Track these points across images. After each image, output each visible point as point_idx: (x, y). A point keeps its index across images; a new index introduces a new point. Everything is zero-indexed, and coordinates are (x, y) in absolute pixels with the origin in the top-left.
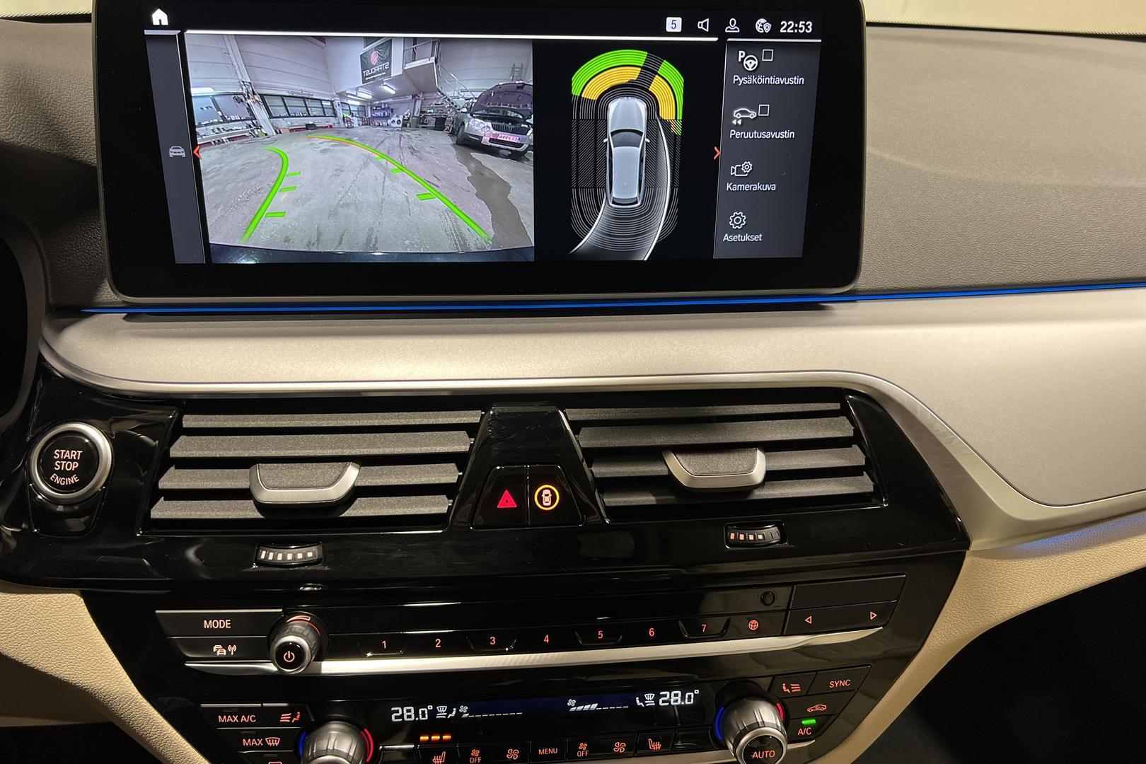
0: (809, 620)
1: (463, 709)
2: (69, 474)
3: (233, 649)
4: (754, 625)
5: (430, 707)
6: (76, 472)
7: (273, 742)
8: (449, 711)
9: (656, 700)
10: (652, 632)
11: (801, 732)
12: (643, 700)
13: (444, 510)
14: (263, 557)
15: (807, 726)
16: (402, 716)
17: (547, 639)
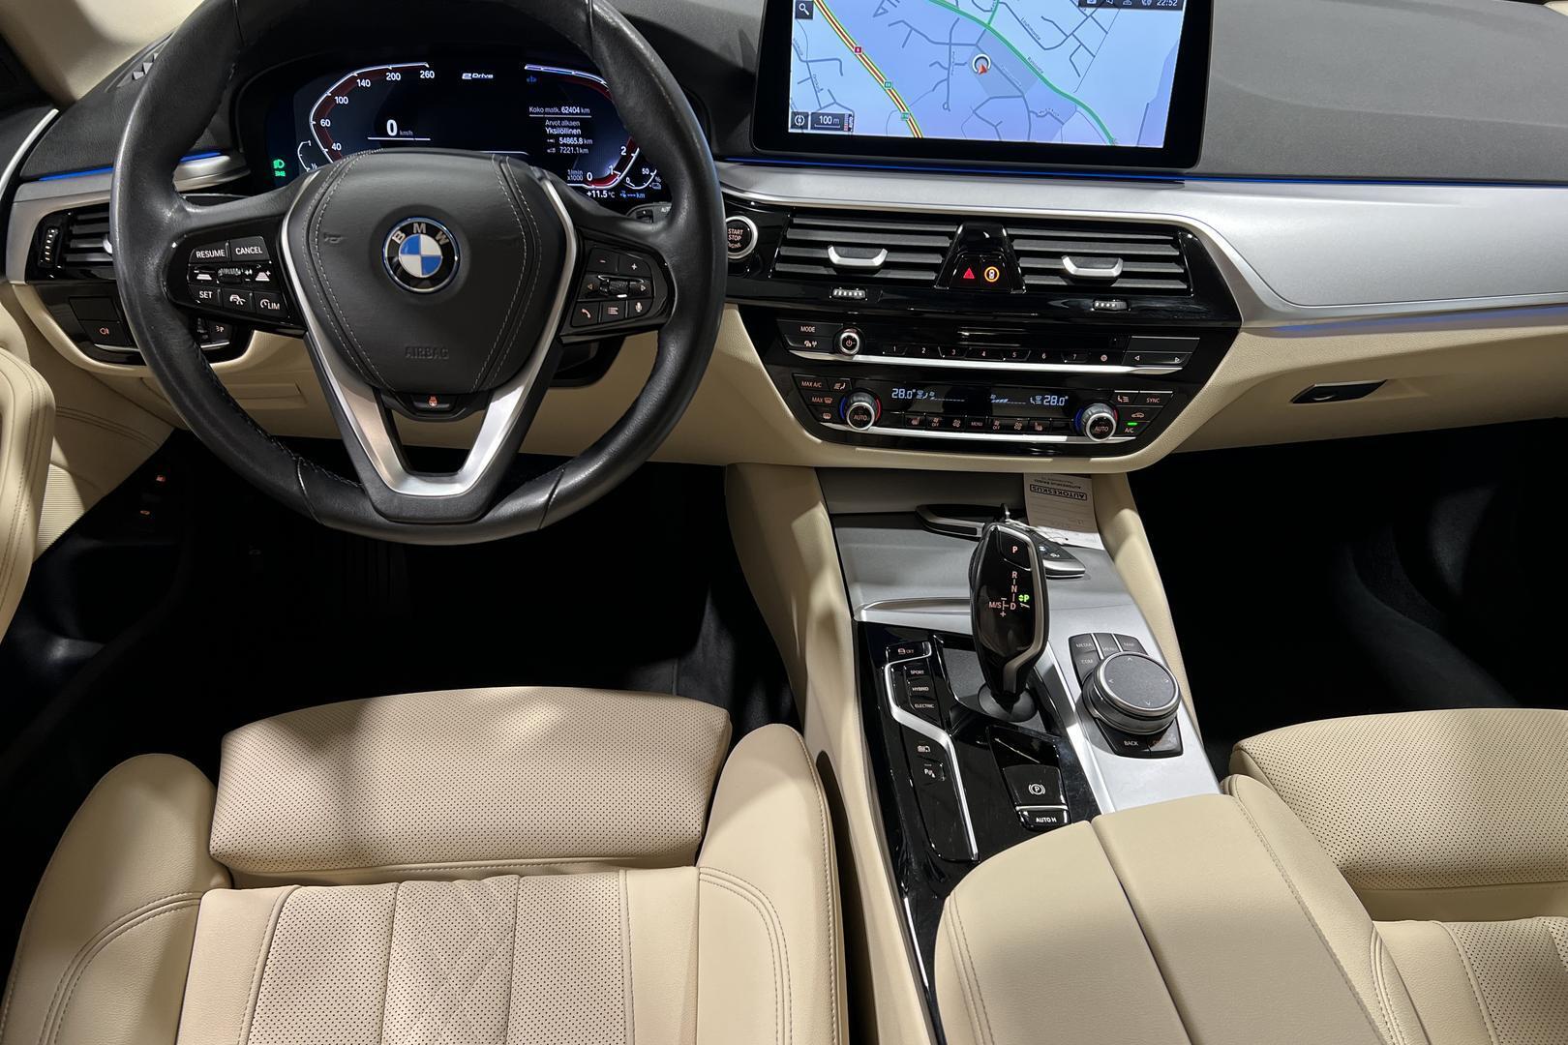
0: (1138, 358)
1: (932, 394)
2: (736, 242)
3: (814, 344)
4: (1104, 358)
5: (914, 391)
6: (740, 241)
7: (828, 401)
8: (924, 395)
9: (1042, 400)
10: (1044, 356)
11: (1127, 430)
12: (1034, 400)
13: (934, 278)
14: (835, 293)
15: (1131, 426)
16: (898, 395)
17: (984, 354)
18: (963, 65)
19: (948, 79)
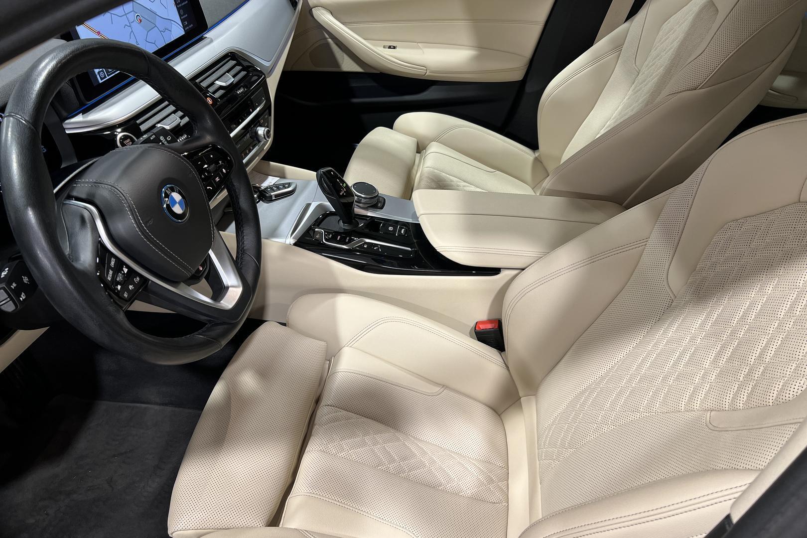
18: (133, 22)
19: (132, 31)
